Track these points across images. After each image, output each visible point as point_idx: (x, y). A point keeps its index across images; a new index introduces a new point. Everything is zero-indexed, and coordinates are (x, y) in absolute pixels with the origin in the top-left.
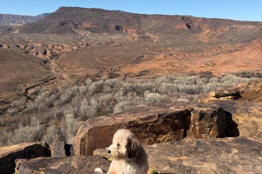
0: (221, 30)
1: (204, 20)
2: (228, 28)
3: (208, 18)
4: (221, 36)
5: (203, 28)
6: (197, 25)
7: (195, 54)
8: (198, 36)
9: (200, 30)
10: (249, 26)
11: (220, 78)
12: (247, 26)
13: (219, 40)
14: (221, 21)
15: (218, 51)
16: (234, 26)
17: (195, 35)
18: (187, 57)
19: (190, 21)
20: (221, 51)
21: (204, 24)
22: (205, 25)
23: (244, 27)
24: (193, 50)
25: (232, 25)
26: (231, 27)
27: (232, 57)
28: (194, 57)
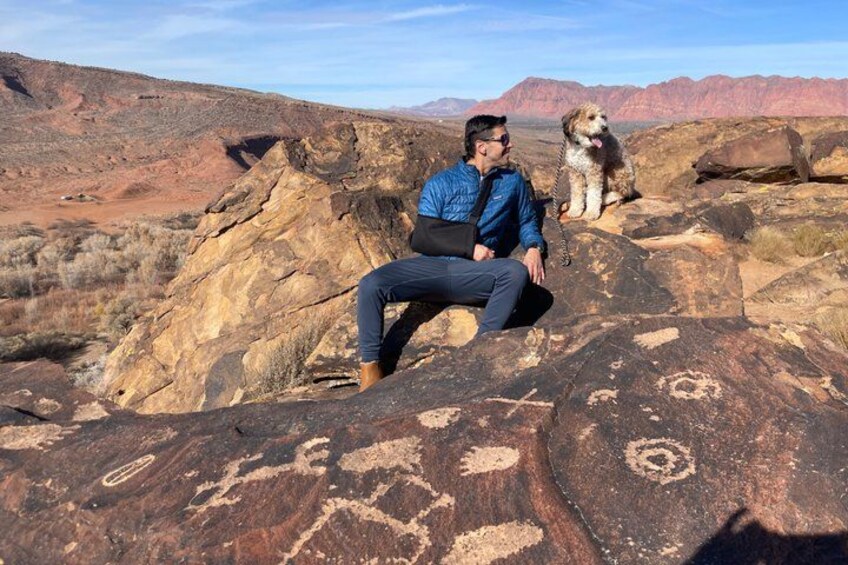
0: (118, 102)
1: (64, 71)
2: (135, 97)
3: (75, 66)
4: (120, 118)
5: (61, 93)
6: (41, 82)
7: (38, 169)
8: (48, 115)
9: (53, 98)
10: (192, 94)
11: (114, 238)
12: (186, 93)
13: (113, 128)
14: (114, 77)
15: (113, 160)
16: (152, 92)
17: (39, 113)
18: (10, 179)
19: (17, 70)
20: (120, 159)
21: (63, 81)
22: (67, 85)
23: (178, 96)
24: (29, 157)
25: (144, 89)
26: (144, 94)
27: (153, 175)
28: (36, 179)
